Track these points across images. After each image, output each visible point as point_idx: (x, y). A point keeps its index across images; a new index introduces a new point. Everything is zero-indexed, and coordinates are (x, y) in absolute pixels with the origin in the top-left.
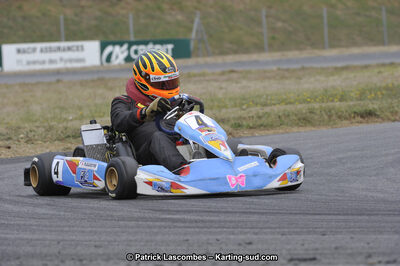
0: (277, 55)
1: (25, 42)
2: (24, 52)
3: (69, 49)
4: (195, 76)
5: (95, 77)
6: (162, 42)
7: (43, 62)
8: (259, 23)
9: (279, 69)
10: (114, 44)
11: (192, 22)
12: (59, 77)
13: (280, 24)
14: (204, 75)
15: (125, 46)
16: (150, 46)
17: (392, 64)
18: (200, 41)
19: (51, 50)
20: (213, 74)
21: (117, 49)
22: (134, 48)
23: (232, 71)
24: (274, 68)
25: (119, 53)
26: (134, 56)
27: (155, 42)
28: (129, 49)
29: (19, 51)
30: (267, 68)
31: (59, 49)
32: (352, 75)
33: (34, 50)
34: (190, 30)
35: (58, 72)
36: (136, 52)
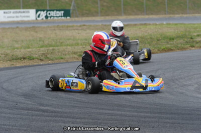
0: (102, 18)
1: (7, 9)
2: (7, 13)
3: (24, 12)
4: (70, 27)
5: (31, 25)
6: (59, 10)
7: (14, 17)
8: (97, 3)
9: (102, 25)
10: (41, 10)
11: (72, 2)
12: (18, 26)
13: (105, 4)
14: (73, 26)
15: (45, 12)
16: (55, 12)
17: (145, 24)
18: (74, 10)
19: (17, 12)
20: (77, 26)
21: (42, 12)
22: (49, 12)
23: (84, 25)
24: (100, 24)
25: (43, 14)
26: (48, 15)
27: (57, 10)
28: (47, 12)
29: (4, 13)
30: (98, 24)
31: (20, 12)
32: (129, 29)
33: (10, 12)
34: (71, 5)
35: (18, 23)
36: (49, 14)
